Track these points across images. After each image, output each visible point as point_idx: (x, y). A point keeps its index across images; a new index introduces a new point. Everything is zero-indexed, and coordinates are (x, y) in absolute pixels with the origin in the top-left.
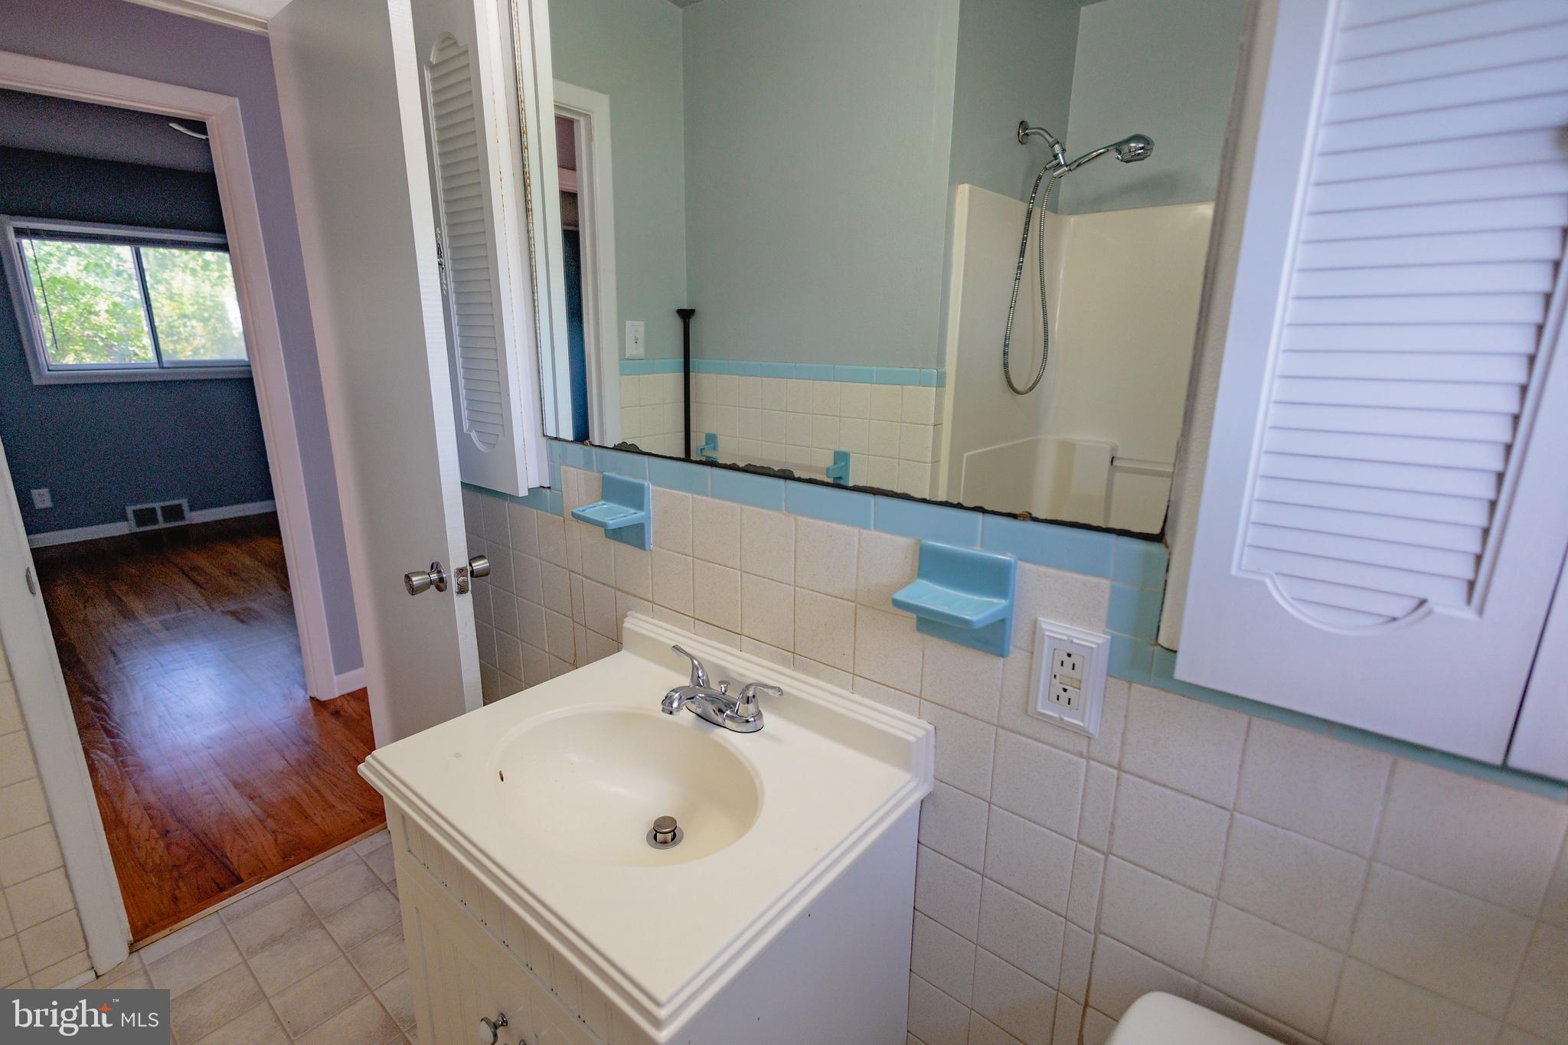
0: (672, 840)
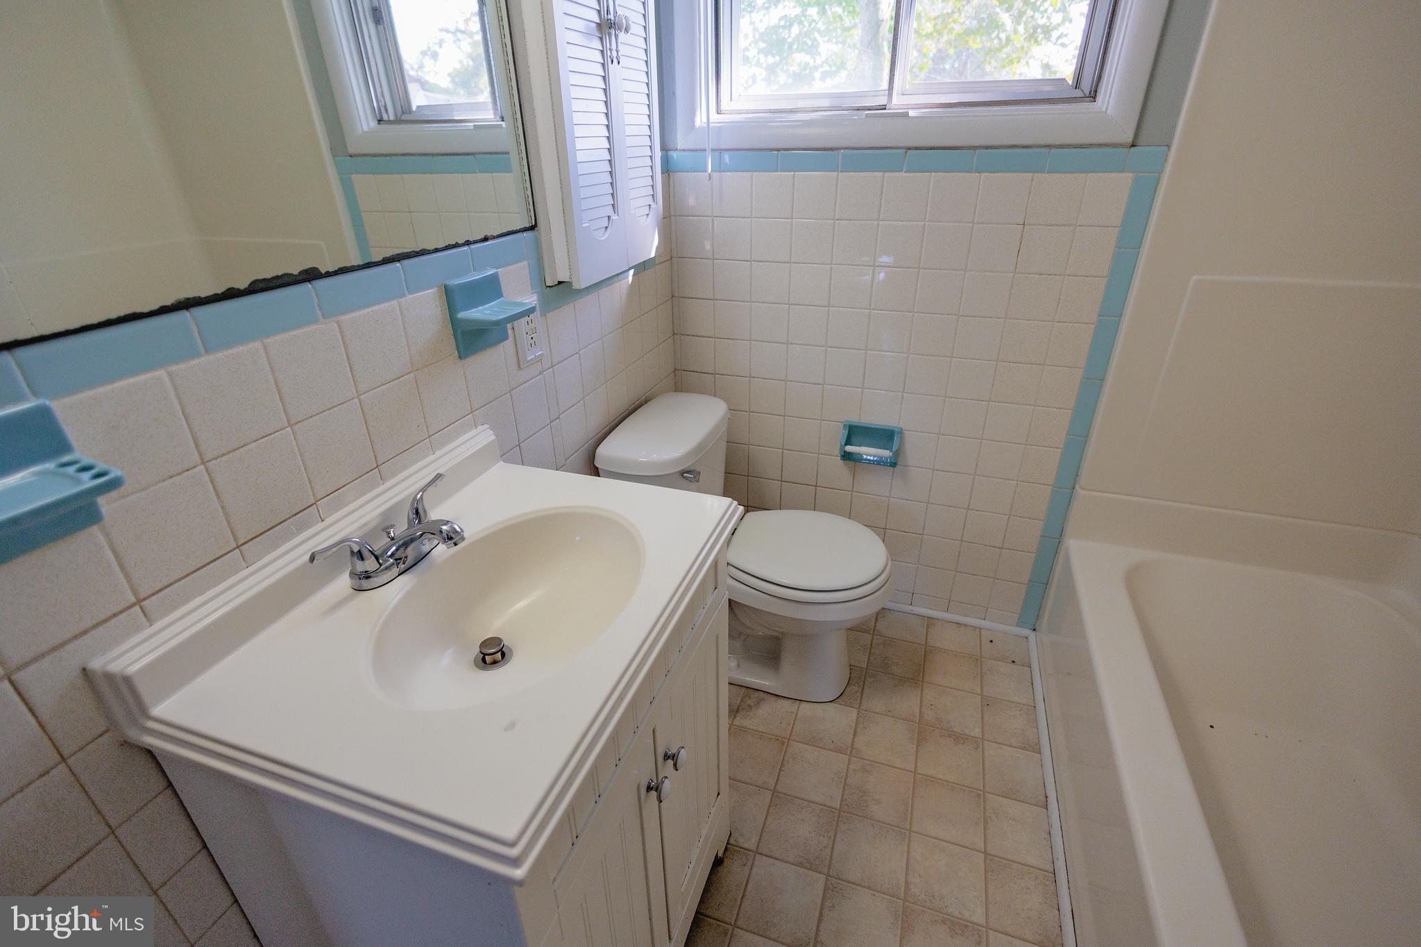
0: (503, 658)
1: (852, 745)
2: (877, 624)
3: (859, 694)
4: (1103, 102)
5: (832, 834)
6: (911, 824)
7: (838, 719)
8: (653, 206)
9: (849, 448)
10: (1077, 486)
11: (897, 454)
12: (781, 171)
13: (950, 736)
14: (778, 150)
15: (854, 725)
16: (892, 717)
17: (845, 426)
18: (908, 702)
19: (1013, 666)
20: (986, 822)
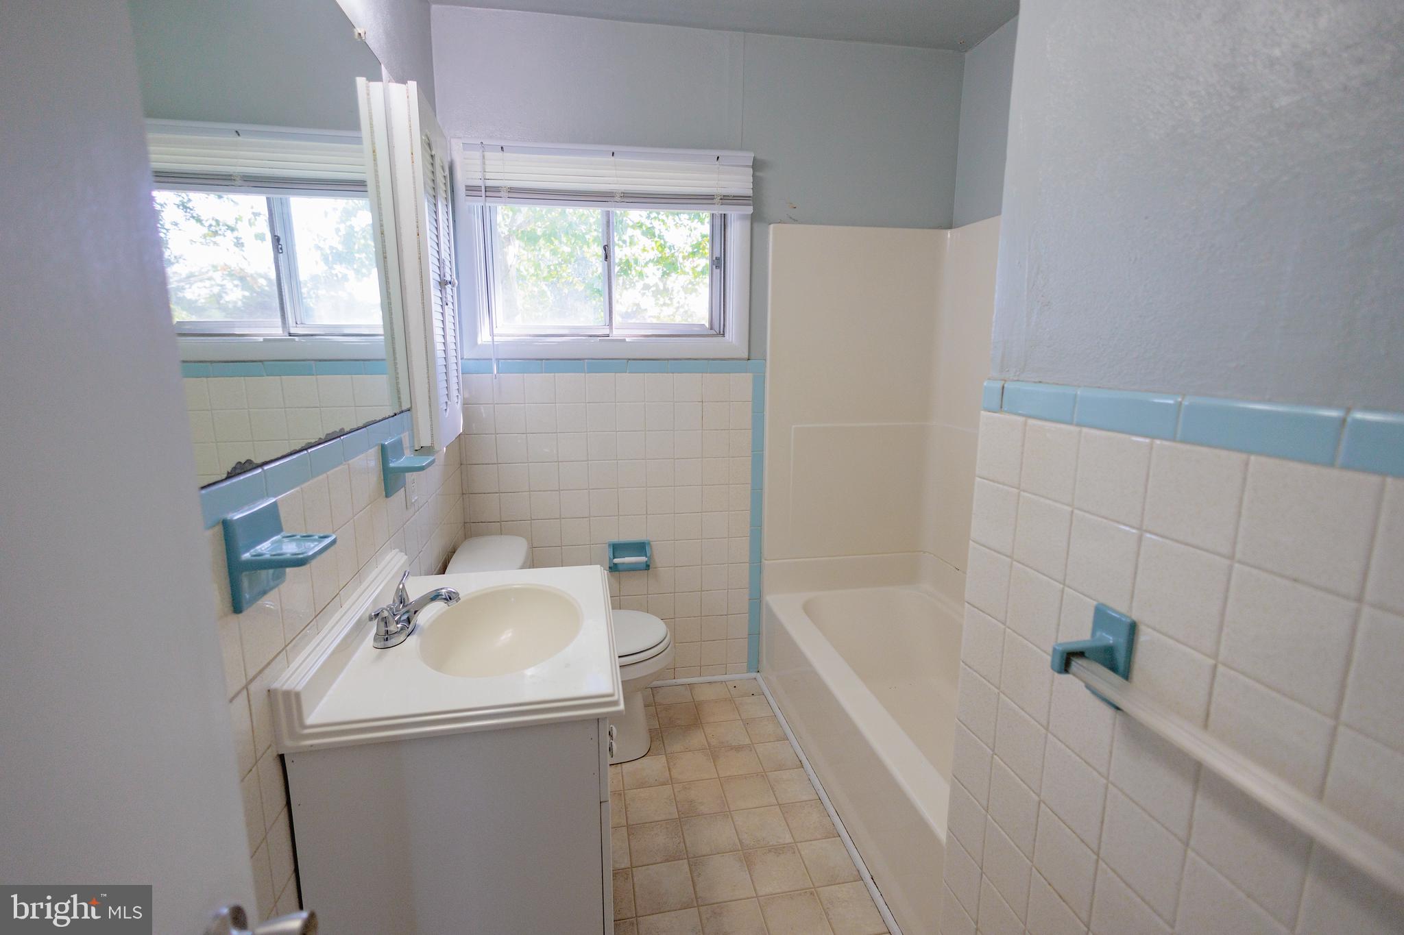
1: (671, 777)
2: (655, 699)
3: (662, 745)
4: (729, 336)
5: (680, 834)
6: (729, 808)
7: (654, 766)
8: (460, 397)
9: (616, 561)
10: (763, 560)
11: (650, 558)
12: (545, 373)
13: (732, 749)
14: (542, 360)
15: (666, 765)
16: (690, 751)
17: (609, 545)
18: (697, 739)
19: (753, 697)
20: (772, 788)
